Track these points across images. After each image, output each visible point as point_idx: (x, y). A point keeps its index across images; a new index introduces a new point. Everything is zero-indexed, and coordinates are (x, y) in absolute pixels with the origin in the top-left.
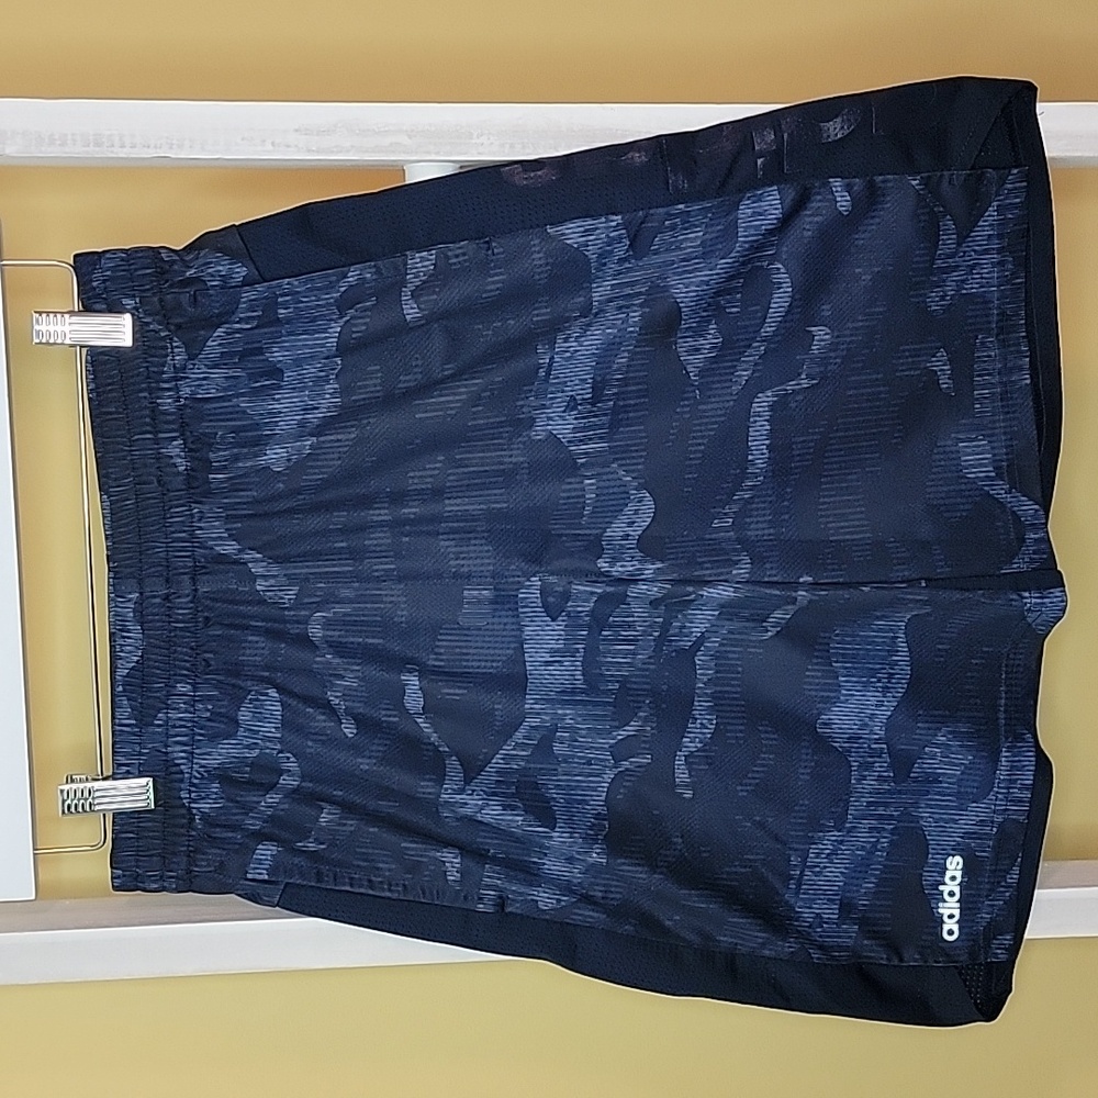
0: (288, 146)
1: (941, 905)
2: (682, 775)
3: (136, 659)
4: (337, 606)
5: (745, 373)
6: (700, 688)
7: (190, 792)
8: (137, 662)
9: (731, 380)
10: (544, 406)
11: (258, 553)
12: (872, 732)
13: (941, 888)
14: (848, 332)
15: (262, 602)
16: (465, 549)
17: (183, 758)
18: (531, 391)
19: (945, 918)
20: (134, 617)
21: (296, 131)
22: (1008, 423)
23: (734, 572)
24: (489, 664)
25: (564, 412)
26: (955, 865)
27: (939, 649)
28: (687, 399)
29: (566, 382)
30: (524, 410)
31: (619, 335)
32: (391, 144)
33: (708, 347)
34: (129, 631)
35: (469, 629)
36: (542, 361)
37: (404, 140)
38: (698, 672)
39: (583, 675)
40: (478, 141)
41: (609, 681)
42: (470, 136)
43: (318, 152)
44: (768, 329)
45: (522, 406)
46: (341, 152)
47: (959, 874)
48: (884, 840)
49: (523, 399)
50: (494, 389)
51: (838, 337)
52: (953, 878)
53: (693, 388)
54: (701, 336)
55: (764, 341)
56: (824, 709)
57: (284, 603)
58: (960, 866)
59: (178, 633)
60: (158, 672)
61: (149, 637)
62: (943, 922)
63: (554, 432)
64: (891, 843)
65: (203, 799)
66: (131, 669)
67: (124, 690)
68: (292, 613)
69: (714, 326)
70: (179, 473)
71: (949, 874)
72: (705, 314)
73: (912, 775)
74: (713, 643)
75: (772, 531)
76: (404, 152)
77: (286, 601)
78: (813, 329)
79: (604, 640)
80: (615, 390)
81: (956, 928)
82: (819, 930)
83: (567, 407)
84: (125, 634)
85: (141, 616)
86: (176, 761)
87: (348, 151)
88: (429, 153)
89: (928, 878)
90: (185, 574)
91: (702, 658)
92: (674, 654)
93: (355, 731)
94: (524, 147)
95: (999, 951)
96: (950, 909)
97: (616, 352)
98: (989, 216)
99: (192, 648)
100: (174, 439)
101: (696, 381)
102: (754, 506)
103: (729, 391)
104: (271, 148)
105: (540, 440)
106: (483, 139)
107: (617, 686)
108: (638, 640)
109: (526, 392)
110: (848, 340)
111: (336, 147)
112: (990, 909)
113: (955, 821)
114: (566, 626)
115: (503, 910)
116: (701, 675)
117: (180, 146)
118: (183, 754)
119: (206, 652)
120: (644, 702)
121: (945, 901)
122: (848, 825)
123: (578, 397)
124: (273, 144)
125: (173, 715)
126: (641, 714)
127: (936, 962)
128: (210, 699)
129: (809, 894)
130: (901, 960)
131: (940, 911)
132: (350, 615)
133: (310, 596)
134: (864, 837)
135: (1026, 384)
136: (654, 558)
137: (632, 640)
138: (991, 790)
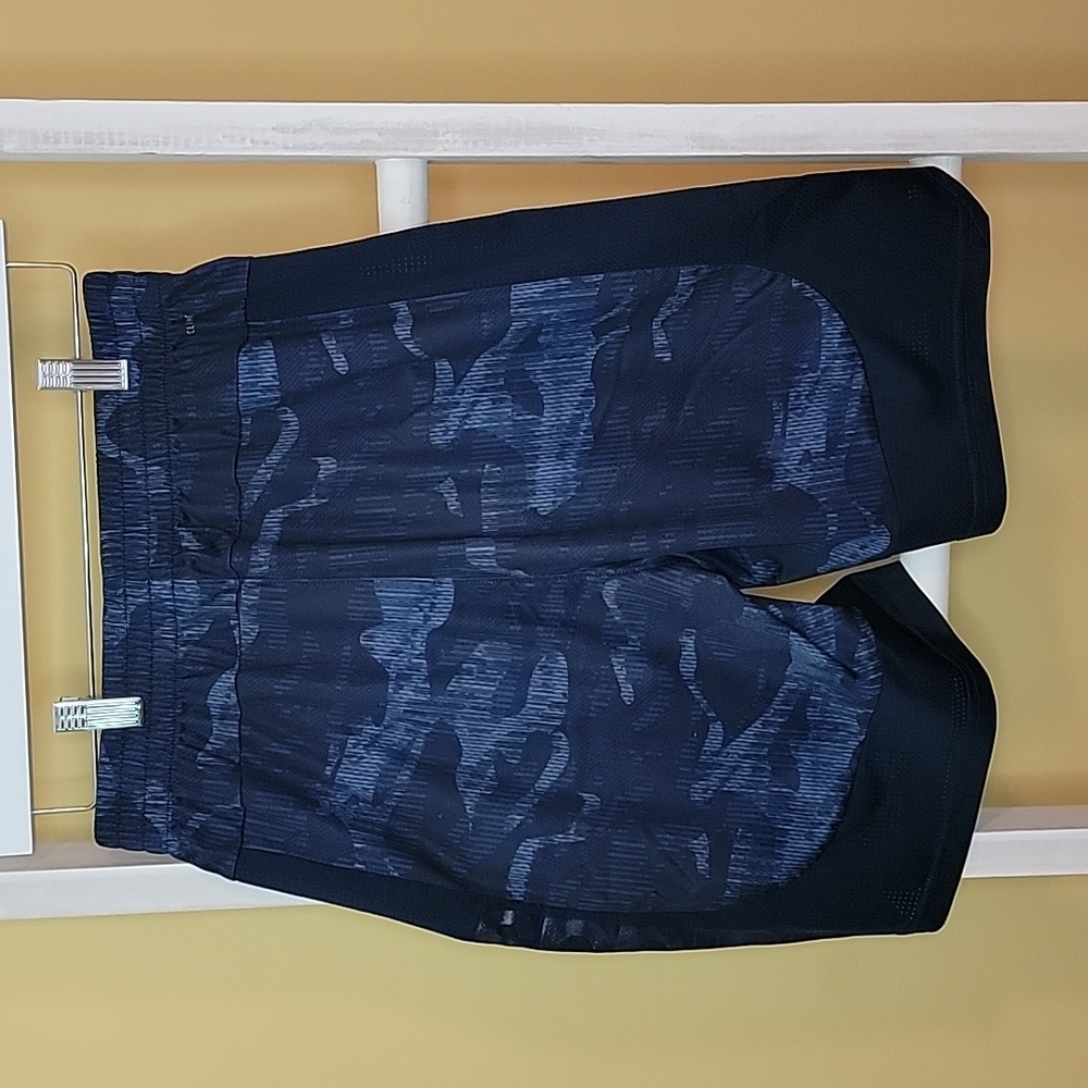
0: (266, 143)
21: (274, 129)
32: (362, 141)
37: (374, 137)
40: (445, 138)
42: (436, 134)
43: (294, 148)
46: (315, 149)
76: (374, 149)
87: (322, 148)
88: (398, 149)
94: (486, 144)
104: (250, 144)
106: (449, 137)
111: (312, 143)
117: (166, 144)
124: (252, 142)
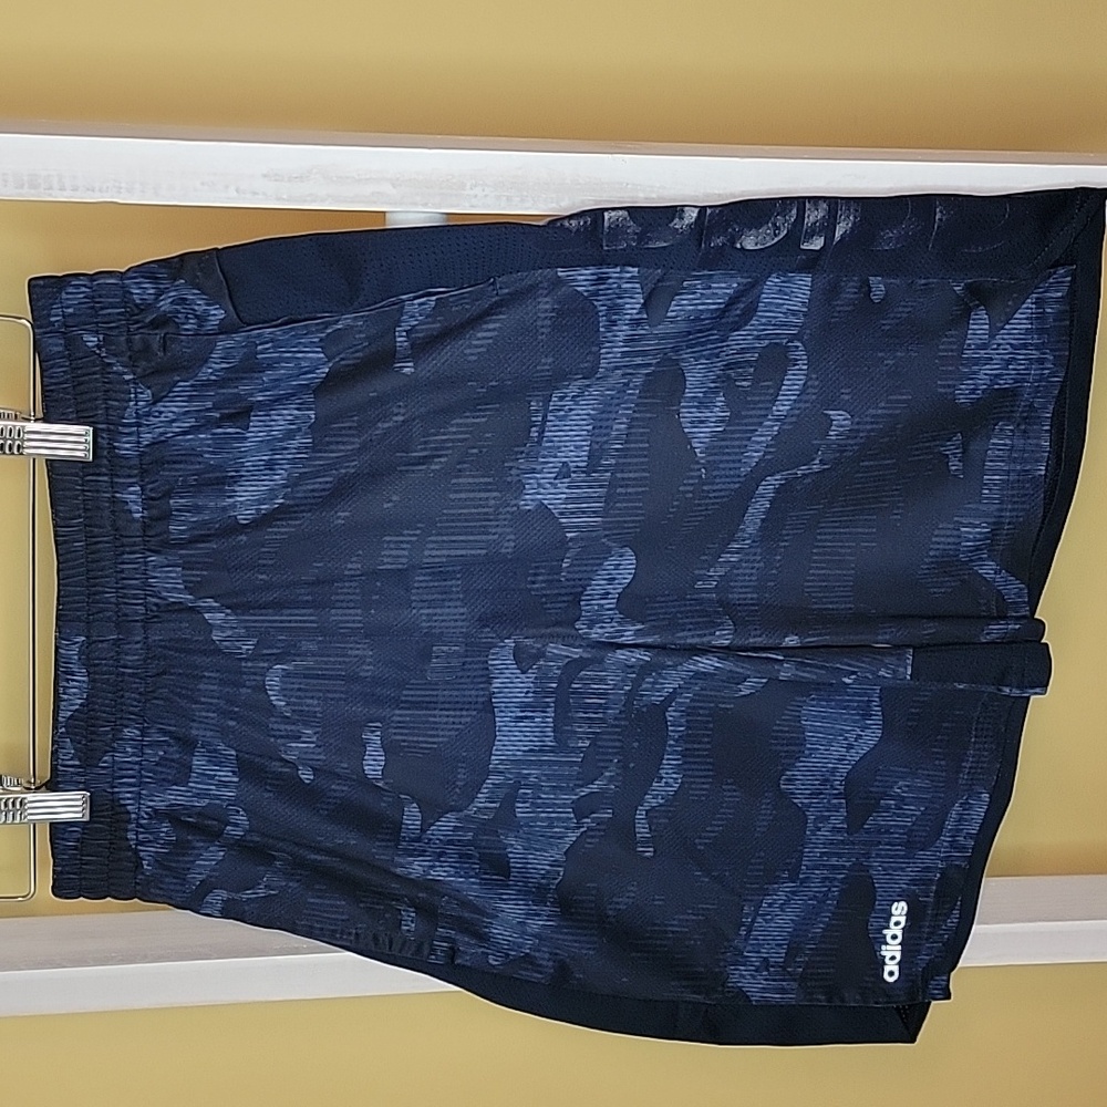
0: (256, 192)
1: (883, 947)
2: (642, 830)
3: (79, 701)
4: (298, 659)
5: (756, 454)
6: (670, 746)
7: (137, 833)
8: (81, 705)
9: (740, 461)
10: (533, 471)
11: (216, 602)
12: (833, 788)
13: (885, 932)
14: (869, 419)
15: (218, 651)
16: (438, 611)
17: (129, 799)
18: (522, 452)
19: (887, 960)
20: (80, 659)
21: (265, 176)
22: (1015, 514)
23: (717, 633)
24: (457, 720)
25: (555, 478)
26: (899, 910)
27: (912, 713)
28: (692, 478)
29: (559, 447)
30: (512, 472)
31: (618, 396)
32: (373, 194)
33: (713, 420)
34: (73, 674)
35: (437, 684)
36: (534, 419)
37: (387, 189)
38: (670, 728)
39: (553, 732)
40: (472, 192)
41: (581, 738)
42: (463, 187)
44: (781, 408)
45: (511, 468)
46: (315, 200)
47: (903, 920)
48: (835, 889)
49: (513, 460)
50: (484, 447)
51: (858, 423)
52: (897, 924)
53: (699, 466)
54: (707, 407)
55: (777, 420)
56: (789, 765)
57: (241, 654)
58: (905, 912)
59: (126, 678)
60: (104, 715)
61: (94, 681)
62: (884, 963)
63: (546, 502)
64: (842, 891)
65: (150, 841)
66: (74, 711)
67: (67, 733)
68: (250, 664)
69: (723, 399)
70: (134, 520)
71: (894, 920)
72: (712, 385)
73: (866, 826)
74: (685, 699)
75: (755, 596)
76: (388, 202)
77: (243, 651)
78: (831, 412)
79: (573, 693)
80: (613, 461)
81: (896, 969)
82: (765, 973)
83: (558, 473)
84: (69, 677)
85: (88, 661)
86: (122, 802)
87: (323, 199)
88: (415, 204)
89: (874, 924)
90: (137, 621)
91: (673, 714)
92: (645, 710)
93: (312, 777)
94: (522, 201)
95: (936, 992)
96: (892, 951)
97: (614, 416)
98: (1027, 308)
99: (140, 694)
100: (132, 485)
101: (702, 458)
102: (741, 571)
103: (737, 472)
105: (529, 510)
106: (477, 191)
107: (587, 743)
108: (608, 694)
109: (517, 453)
110: (869, 427)
112: (930, 951)
113: (902, 869)
114: (536, 678)
115: (453, 962)
116: (672, 731)
118: (129, 795)
119: (156, 698)
120: (611, 761)
121: (887, 944)
122: (801, 876)
123: (571, 464)
124: (237, 191)
125: (119, 757)
126: (607, 774)
127: (877, 1003)
128: (159, 744)
129: (758, 940)
130: (843, 1000)
131: (883, 953)
132: (313, 669)
133: (269, 648)
134: (816, 887)
135: (1041, 475)
136: (634, 620)
137: (601, 694)
138: (938, 839)
